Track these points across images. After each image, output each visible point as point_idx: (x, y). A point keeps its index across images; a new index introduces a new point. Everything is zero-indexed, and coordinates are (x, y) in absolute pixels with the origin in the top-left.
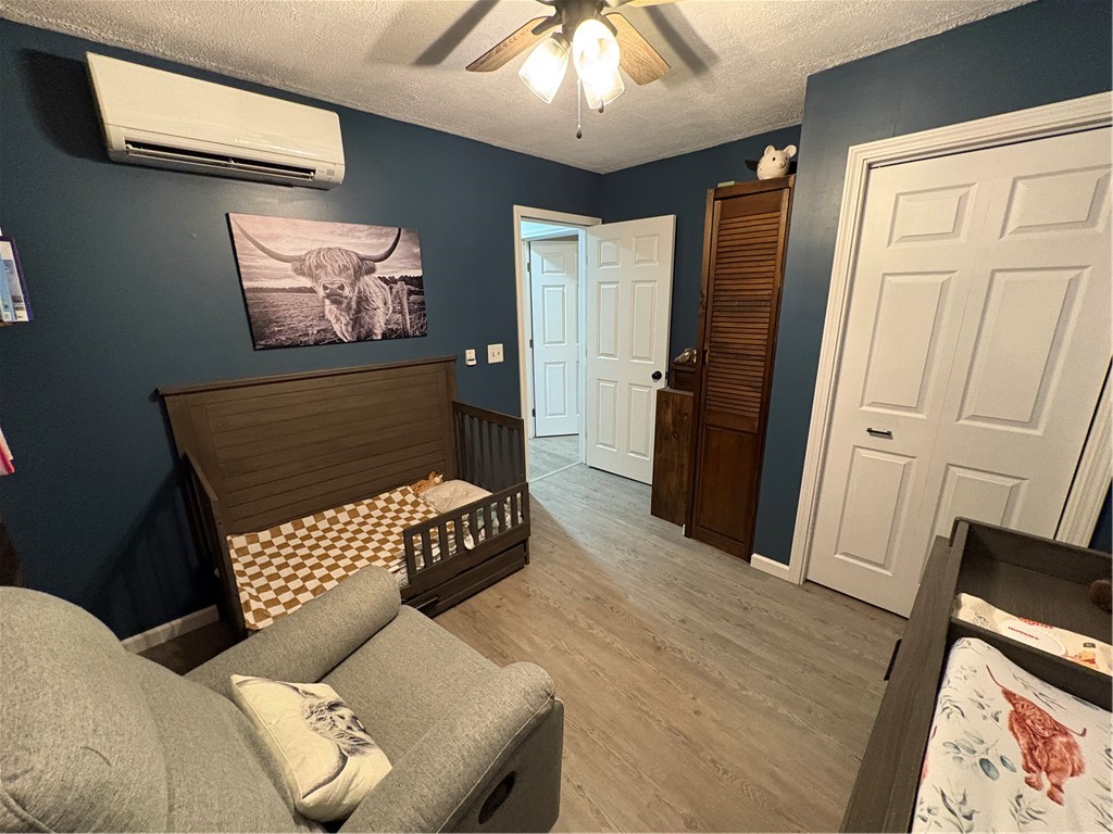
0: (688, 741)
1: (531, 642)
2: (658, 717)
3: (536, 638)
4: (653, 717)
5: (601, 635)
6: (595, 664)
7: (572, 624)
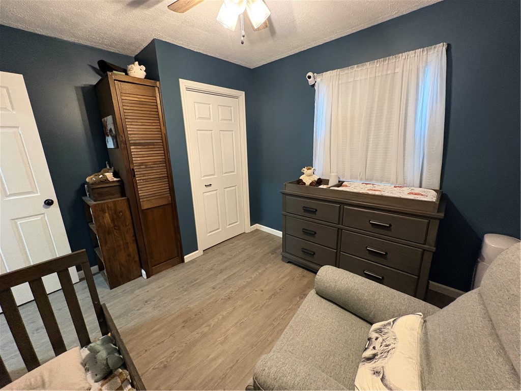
0: (274, 295)
1: (214, 359)
2: (265, 302)
3: (211, 356)
4: (265, 304)
5: (216, 320)
6: (237, 323)
7: (205, 335)
